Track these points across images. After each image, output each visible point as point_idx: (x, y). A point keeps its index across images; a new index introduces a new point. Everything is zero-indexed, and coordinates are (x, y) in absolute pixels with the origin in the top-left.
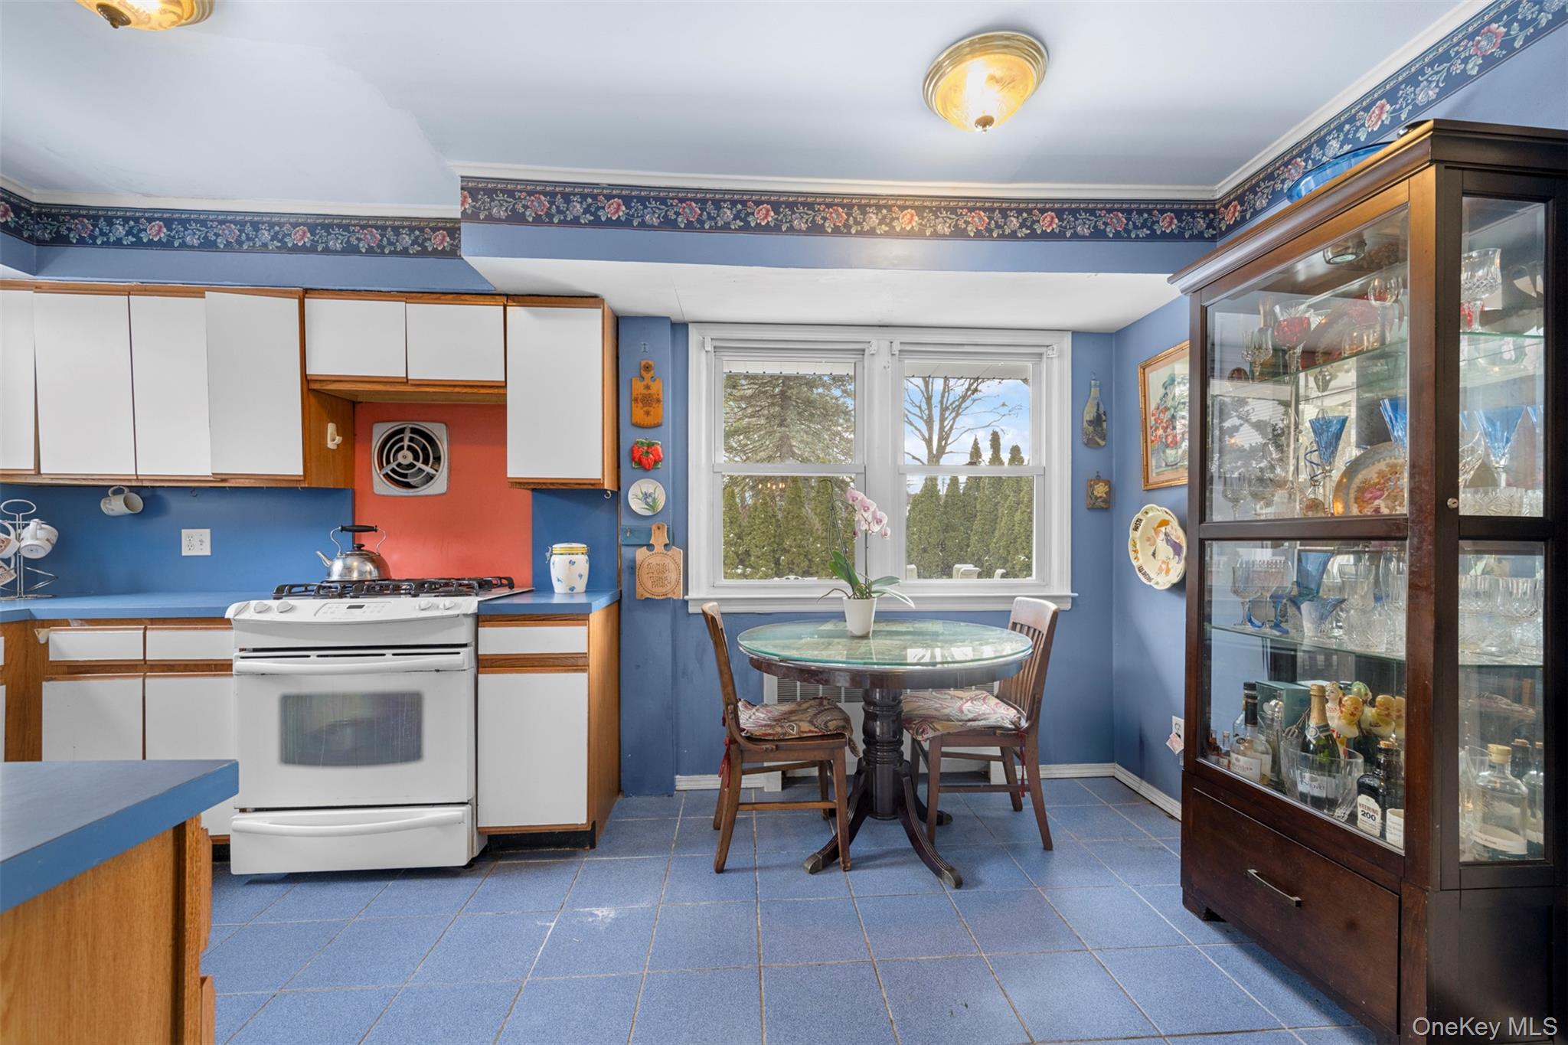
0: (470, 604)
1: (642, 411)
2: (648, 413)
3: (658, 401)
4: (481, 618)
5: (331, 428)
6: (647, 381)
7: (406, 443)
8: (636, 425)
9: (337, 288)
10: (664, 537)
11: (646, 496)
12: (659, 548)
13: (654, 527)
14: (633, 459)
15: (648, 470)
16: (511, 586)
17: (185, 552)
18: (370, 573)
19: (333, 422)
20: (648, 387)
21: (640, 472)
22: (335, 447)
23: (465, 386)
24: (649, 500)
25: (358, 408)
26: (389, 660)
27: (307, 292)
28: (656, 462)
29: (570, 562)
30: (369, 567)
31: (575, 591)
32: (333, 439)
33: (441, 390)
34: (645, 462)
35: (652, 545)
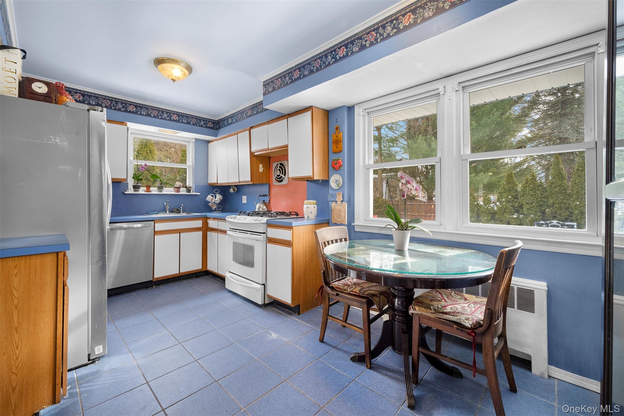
0: (264, 219)
1: (335, 147)
2: (337, 147)
3: (341, 141)
4: (269, 225)
5: (261, 166)
6: (337, 134)
7: (278, 168)
8: (334, 153)
9: (256, 125)
10: (340, 197)
11: (337, 181)
12: (339, 202)
13: (337, 194)
14: (332, 166)
15: (337, 170)
16: (297, 215)
17: (243, 202)
18: (265, 209)
19: (261, 164)
20: (337, 137)
21: (335, 171)
22: (262, 171)
23: (282, 148)
24: (338, 183)
25: (271, 158)
26: (249, 236)
27: (251, 128)
28: (340, 167)
29: (307, 207)
30: (265, 207)
31: (309, 218)
32: (261, 169)
33: (279, 149)
34: (336, 167)
35: (337, 201)
